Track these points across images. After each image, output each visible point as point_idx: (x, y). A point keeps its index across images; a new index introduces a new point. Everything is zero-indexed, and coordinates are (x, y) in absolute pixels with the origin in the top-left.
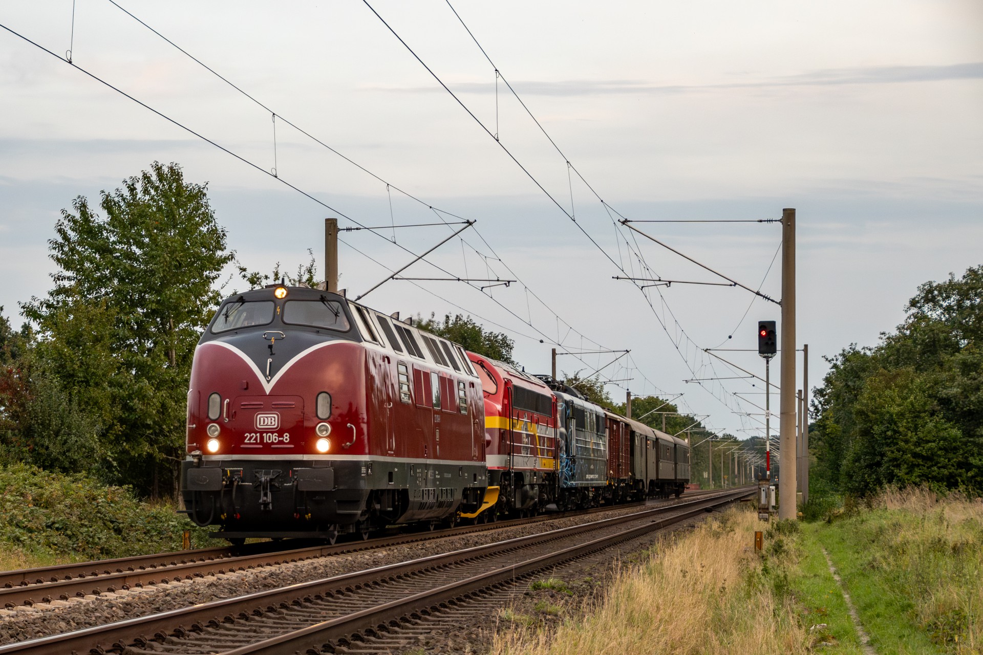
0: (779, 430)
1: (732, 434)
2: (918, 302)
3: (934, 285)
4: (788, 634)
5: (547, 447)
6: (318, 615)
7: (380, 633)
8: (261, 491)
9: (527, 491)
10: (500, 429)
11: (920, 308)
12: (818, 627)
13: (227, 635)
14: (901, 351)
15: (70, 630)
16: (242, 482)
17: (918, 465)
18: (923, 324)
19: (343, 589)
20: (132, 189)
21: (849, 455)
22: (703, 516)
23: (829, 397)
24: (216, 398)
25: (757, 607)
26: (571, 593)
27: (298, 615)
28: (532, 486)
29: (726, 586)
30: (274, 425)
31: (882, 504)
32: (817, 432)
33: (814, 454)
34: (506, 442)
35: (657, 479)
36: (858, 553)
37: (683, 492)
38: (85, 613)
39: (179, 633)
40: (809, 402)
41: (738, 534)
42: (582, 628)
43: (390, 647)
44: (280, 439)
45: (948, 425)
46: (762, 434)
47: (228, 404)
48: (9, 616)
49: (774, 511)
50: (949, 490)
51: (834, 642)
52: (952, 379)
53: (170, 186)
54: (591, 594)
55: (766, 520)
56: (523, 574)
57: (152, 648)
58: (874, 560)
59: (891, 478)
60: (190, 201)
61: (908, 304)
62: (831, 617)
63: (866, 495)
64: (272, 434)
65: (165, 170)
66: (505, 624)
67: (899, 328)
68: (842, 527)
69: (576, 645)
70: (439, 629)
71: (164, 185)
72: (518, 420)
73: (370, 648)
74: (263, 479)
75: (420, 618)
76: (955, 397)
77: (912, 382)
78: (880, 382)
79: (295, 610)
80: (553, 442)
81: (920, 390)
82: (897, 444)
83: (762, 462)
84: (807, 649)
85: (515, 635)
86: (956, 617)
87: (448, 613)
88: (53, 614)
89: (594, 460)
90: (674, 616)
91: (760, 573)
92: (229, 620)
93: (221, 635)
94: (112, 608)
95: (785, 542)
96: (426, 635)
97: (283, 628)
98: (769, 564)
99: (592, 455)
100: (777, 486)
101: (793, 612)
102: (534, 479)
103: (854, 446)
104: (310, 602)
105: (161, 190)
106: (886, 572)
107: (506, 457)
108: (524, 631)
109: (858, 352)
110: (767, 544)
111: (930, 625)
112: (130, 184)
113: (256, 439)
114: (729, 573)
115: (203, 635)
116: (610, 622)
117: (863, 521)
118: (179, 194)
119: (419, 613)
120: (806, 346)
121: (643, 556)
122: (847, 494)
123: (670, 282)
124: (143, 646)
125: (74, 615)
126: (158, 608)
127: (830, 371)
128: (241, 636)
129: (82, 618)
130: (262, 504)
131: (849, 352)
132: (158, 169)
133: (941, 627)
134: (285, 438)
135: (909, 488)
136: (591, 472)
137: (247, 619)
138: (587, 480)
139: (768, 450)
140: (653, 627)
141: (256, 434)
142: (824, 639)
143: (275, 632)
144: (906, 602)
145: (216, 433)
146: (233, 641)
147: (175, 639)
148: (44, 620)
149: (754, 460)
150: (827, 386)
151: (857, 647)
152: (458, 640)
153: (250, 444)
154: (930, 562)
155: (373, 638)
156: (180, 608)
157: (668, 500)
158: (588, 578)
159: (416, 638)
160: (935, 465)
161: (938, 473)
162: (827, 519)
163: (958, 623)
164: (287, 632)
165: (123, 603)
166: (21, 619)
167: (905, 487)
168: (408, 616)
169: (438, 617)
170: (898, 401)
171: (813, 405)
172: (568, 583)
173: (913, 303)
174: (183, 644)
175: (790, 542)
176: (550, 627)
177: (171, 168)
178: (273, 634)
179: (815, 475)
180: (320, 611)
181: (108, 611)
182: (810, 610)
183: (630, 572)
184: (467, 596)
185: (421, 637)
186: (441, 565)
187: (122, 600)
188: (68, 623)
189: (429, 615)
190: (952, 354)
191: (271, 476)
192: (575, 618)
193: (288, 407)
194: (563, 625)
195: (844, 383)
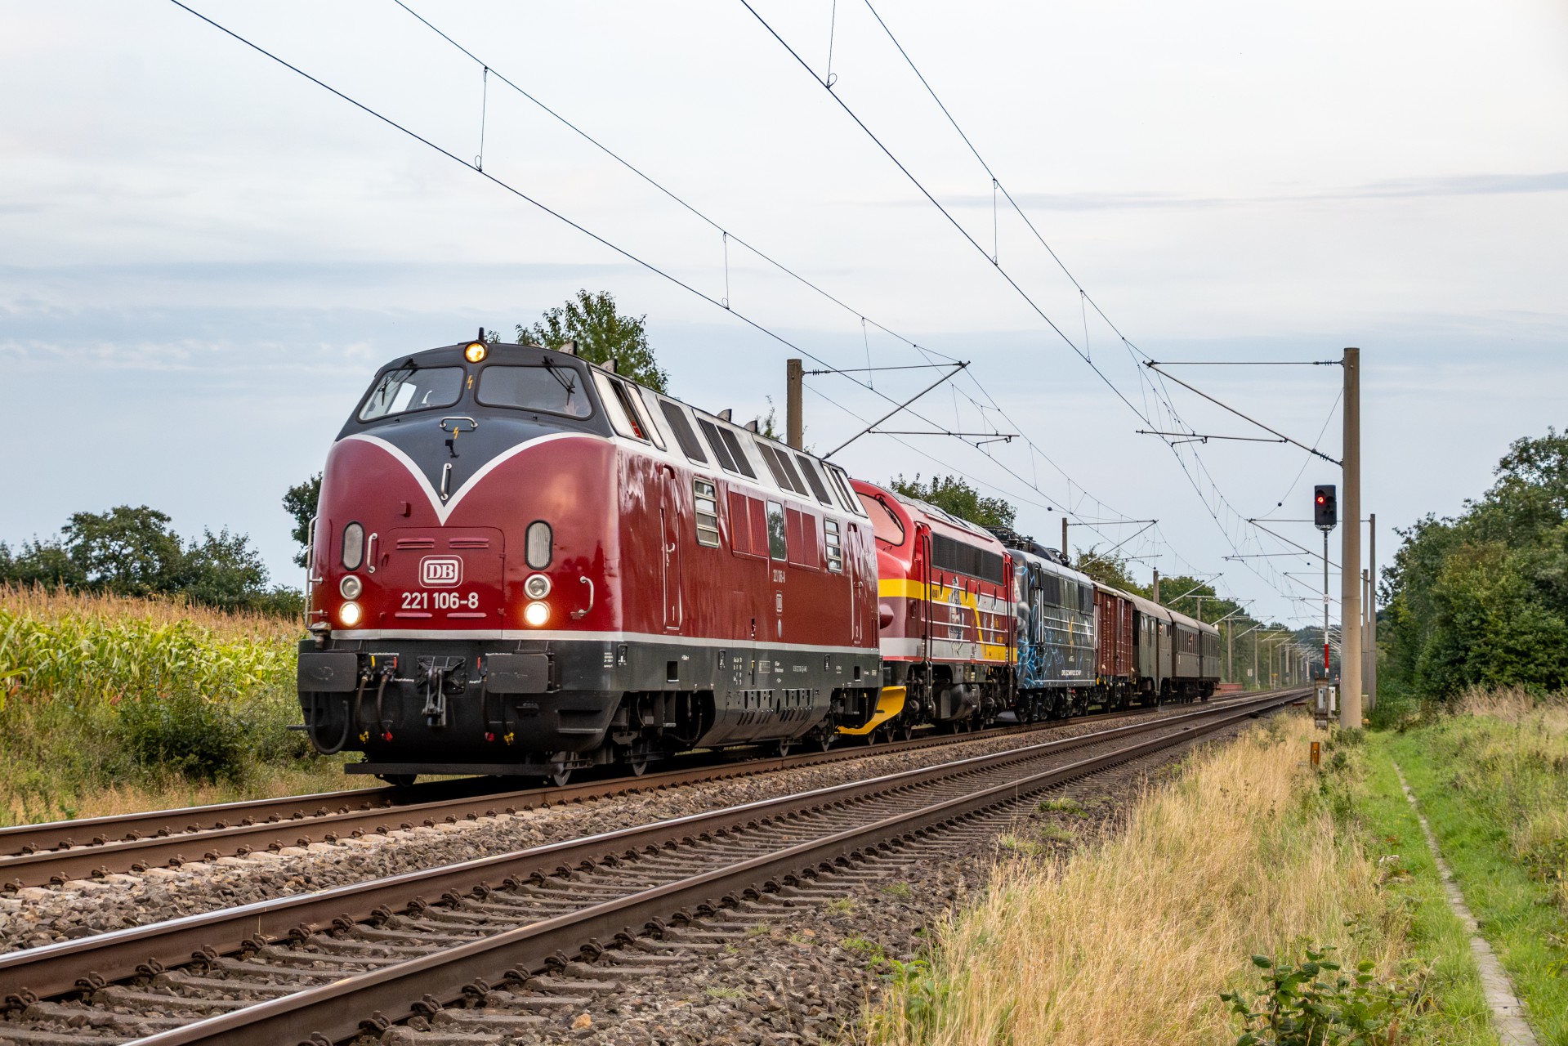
0: (1340, 619)
1: (1282, 623)
2: (1510, 463)
3: (1530, 441)
4: (1352, 867)
5: (995, 628)
6: (779, 840)
7: (854, 862)
8: (426, 694)
9: (960, 693)
10: (908, 599)
11: (1513, 469)
12: (1388, 859)
13: (669, 864)
14: (1489, 522)
15: (479, 857)
16: (396, 677)
17: (1511, 663)
18: (1517, 489)
19: (809, 809)
20: (554, 323)
21: (1427, 650)
22: (1246, 723)
23: (1402, 578)
24: (356, 531)
25: (1314, 834)
26: (1086, 815)
27: (755, 841)
28: (968, 686)
29: (1275, 808)
30: (453, 578)
31: (1467, 709)
32: (1385, 621)
33: (1383, 648)
34: (918, 619)
35: (1174, 677)
36: (1437, 769)
37: (1212, 694)
38: (497, 836)
39: (610, 861)
40: (1377, 585)
41: (1290, 743)
42: (1100, 858)
43: (865, 880)
44: (462, 602)
45: (1549, 613)
46: (1319, 623)
47: (376, 542)
48: (405, 838)
49: (1334, 717)
50: (1550, 693)
51: (1408, 877)
52: (1553, 557)
53: (600, 320)
54: (1111, 817)
55: (1325, 728)
56: (1028, 793)
57: (578, 878)
58: (1458, 777)
59: (1477, 677)
60: (625, 338)
61: (1498, 465)
62: (1404, 847)
63: (1448, 698)
64: (450, 594)
65: (594, 300)
66: (1006, 852)
67: (1487, 495)
68: (1417, 737)
69: (1092, 879)
70: (926, 858)
71: (592, 319)
72: (942, 586)
73: (842, 881)
74: (430, 672)
75: (902, 845)
76: (1556, 579)
77: (1503, 560)
78: (1464, 560)
79: (751, 834)
80: (1006, 621)
81: (1513, 570)
82: (1485, 636)
83: (1319, 657)
84: (1376, 886)
85: (1018, 866)
86: (1560, 848)
87: (936, 839)
88: (459, 837)
89: (1075, 649)
90: (1212, 844)
91: (1318, 792)
92: (671, 845)
93: (661, 863)
94: (529, 830)
95: (1347, 755)
96: (909, 865)
97: (736, 856)
98: (1329, 782)
99: (1072, 642)
100: (1337, 686)
101: (1358, 841)
102: (970, 675)
103: (1432, 638)
104: (769, 824)
105: (589, 325)
106: (1471, 791)
107: (919, 642)
108: (1028, 861)
109: (1437, 524)
110: (1326, 757)
111: (1526, 858)
112: (552, 317)
113: (421, 603)
114: (1279, 792)
115: (639, 864)
116: (1135, 852)
117: (1443, 730)
118: (610, 329)
119: (902, 840)
120: (1373, 516)
121: (1174, 772)
122: (1424, 696)
123: (1206, 438)
124: (567, 876)
125: (483, 838)
126: (586, 830)
127: (1402, 546)
128: (685, 865)
129: (494, 842)
130: (429, 716)
131: (1426, 524)
132: (586, 300)
133: (1540, 861)
134: (471, 600)
135: (1499, 690)
136: (1071, 666)
137: (693, 845)
138: (1064, 678)
139: (1327, 643)
140: (1187, 858)
141: (421, 594)
142: (1396, 874)
143: (727, 861)
144: (1497, 829)
145: (356, 592)
146: (676, 872)
147: (605, 868)
148: (449, 844)
149: (1308, 655)
150: (1398, 565)
151: (1436, 884)
152: (949, 871)
153: (412, 610)
154: (1526, 781)
155: (845, 869)
156: (611, 830)
157: (1192, 705)
158: (1106, 798)
159: (898, 869)
160: (1532, 662)
161: (1536, 672)
162: (1399, 727)
163: (1561, 856)
164: (741, 861)
165: (542, 825)
166: (421, 842)
167: (1495, 689)
168: (888, 841)
169: (925, 844)
170: (1487, 583)
171: (1382, 588)
172: (1082, 803)
173: (1505, 464)
174: (617, 874)
175: (1354, 756)
176: (1060, 856)
177: (601, 298)
178: (724, 863)
179: (1384, 674)
180: (780, 835)
181: (525, 833)
182: (1378, 837)
183: (1159, 790)
184: (960, 819)
185: (904, 868)
186: (928, 781)
187: (541, 821)
188: (477, 847)
189: (914, 841)
190: (1553, 527)
191: (446, 668)
192: (1092, 846)
193: (479, 547)
194: (1077, 854)
195: (1419, 562)
